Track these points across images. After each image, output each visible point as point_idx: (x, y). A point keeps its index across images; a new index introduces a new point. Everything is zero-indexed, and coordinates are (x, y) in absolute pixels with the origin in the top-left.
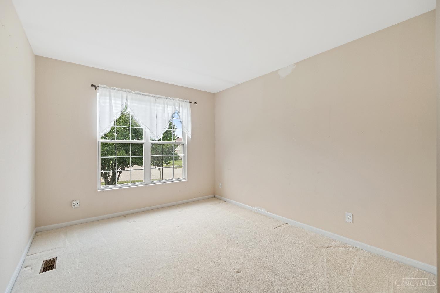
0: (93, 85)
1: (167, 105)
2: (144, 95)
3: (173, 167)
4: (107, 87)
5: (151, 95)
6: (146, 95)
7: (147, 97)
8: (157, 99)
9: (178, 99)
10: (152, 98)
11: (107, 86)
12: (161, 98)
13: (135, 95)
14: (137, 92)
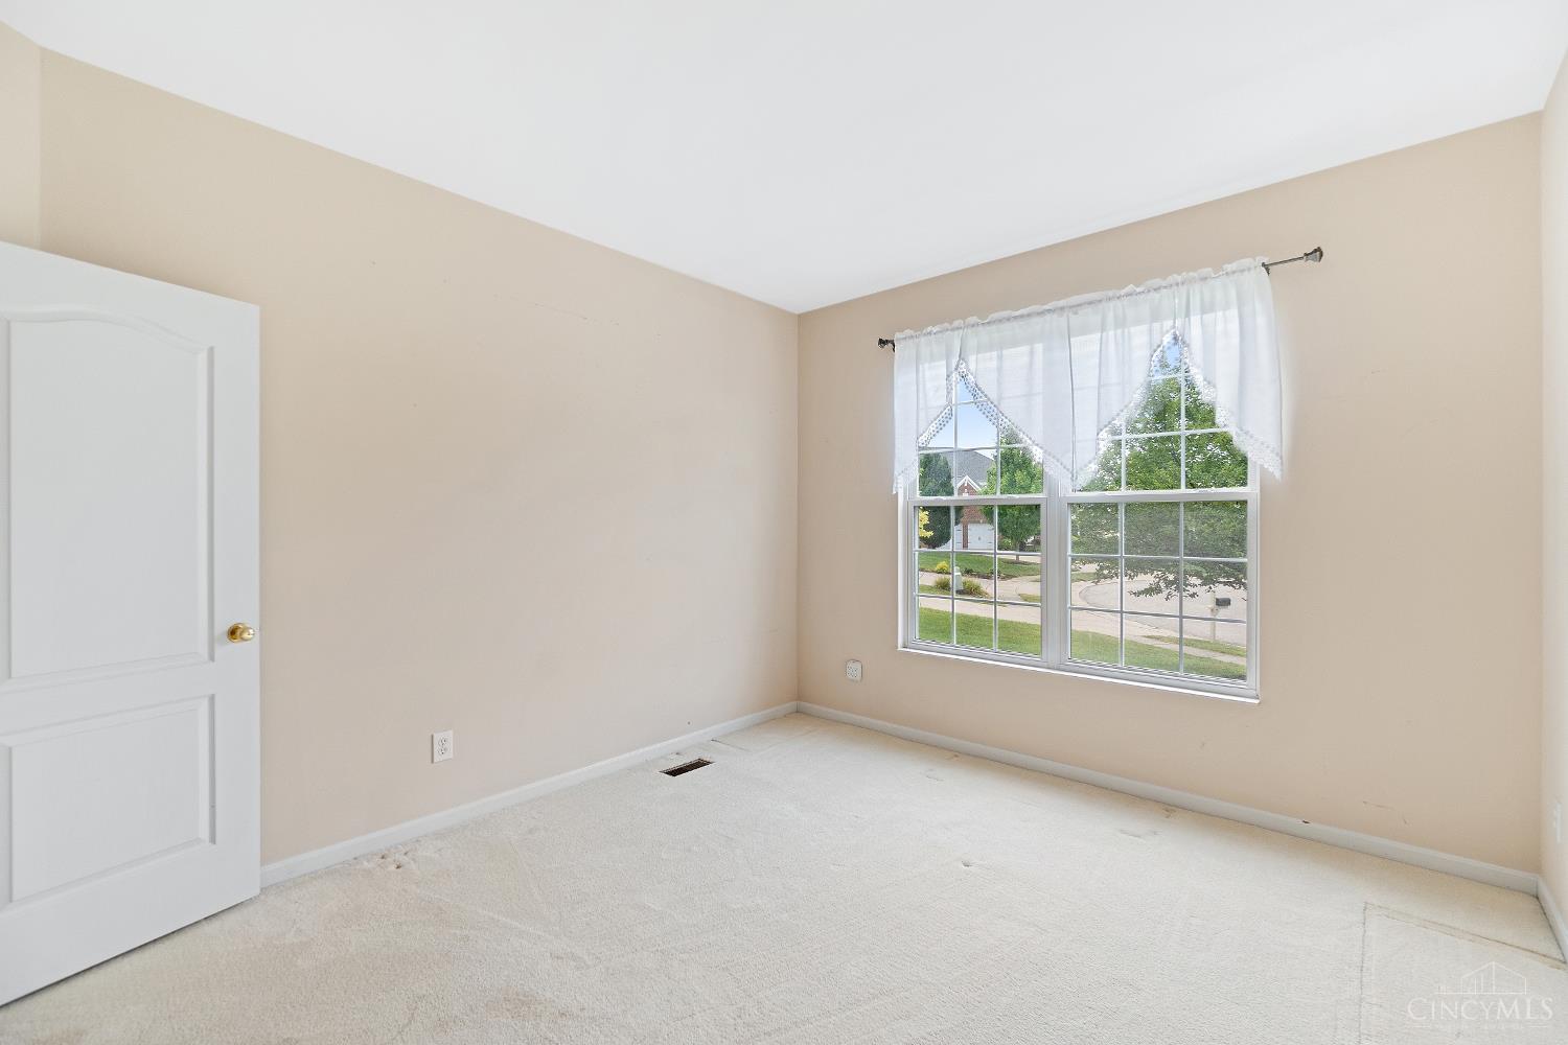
0: (882, 342)
1: (1121, 323)
2: (1022, 316)
3: (1181, 617)
4: (914, 334)
5: (1047, 307)
6: (1029, 315)
7: (1035, 320)
8: (1076, 313)
9: (1179, 278)
10: (1055, 316)
11: (912, 332)
12: (1090, 303)
13: (993, 327)
14: (996, 316)
